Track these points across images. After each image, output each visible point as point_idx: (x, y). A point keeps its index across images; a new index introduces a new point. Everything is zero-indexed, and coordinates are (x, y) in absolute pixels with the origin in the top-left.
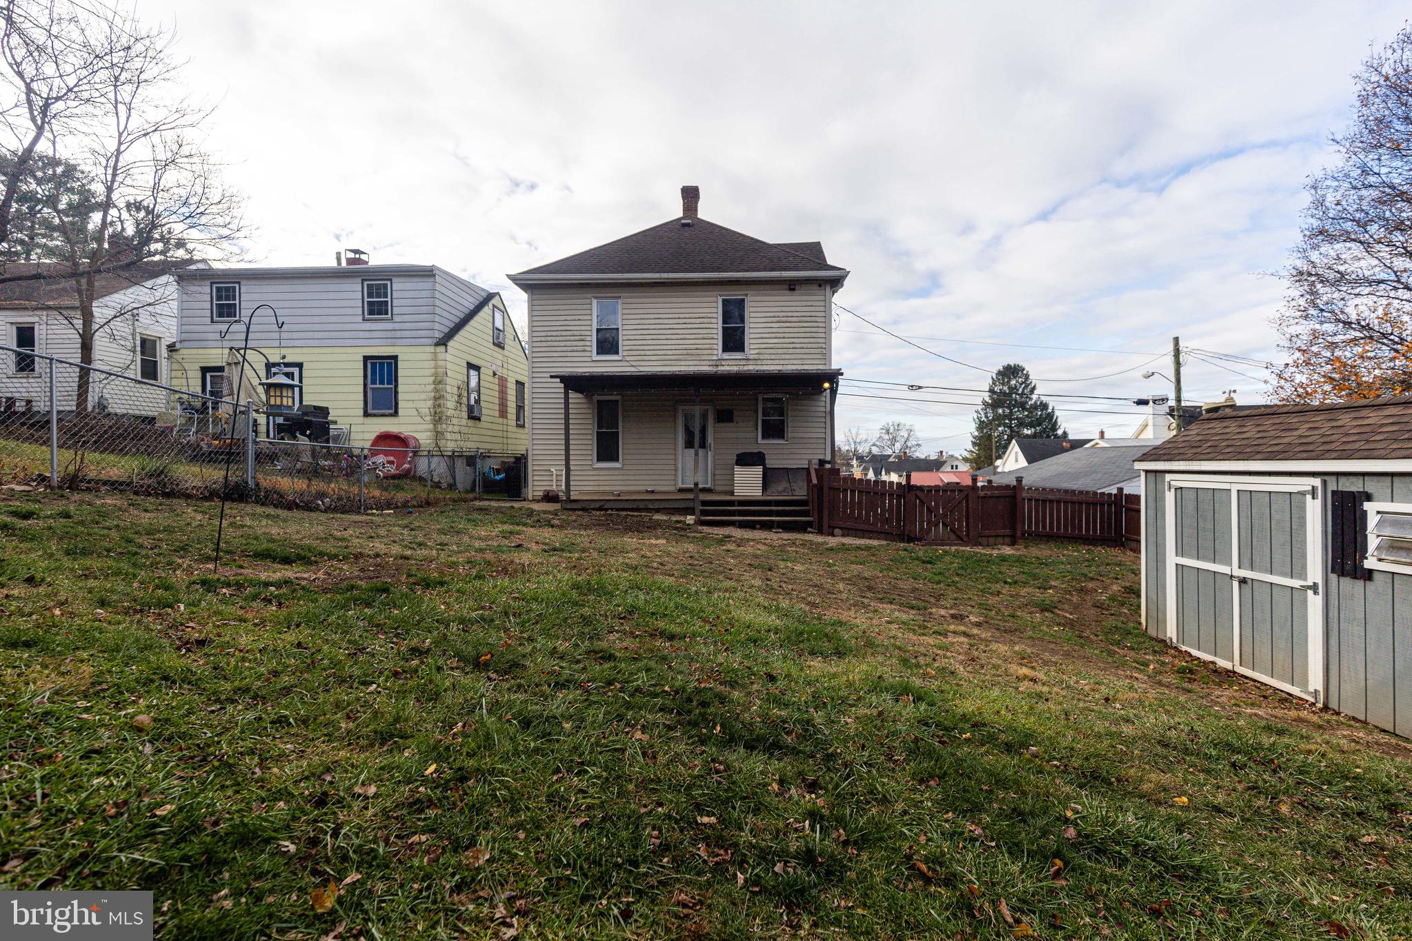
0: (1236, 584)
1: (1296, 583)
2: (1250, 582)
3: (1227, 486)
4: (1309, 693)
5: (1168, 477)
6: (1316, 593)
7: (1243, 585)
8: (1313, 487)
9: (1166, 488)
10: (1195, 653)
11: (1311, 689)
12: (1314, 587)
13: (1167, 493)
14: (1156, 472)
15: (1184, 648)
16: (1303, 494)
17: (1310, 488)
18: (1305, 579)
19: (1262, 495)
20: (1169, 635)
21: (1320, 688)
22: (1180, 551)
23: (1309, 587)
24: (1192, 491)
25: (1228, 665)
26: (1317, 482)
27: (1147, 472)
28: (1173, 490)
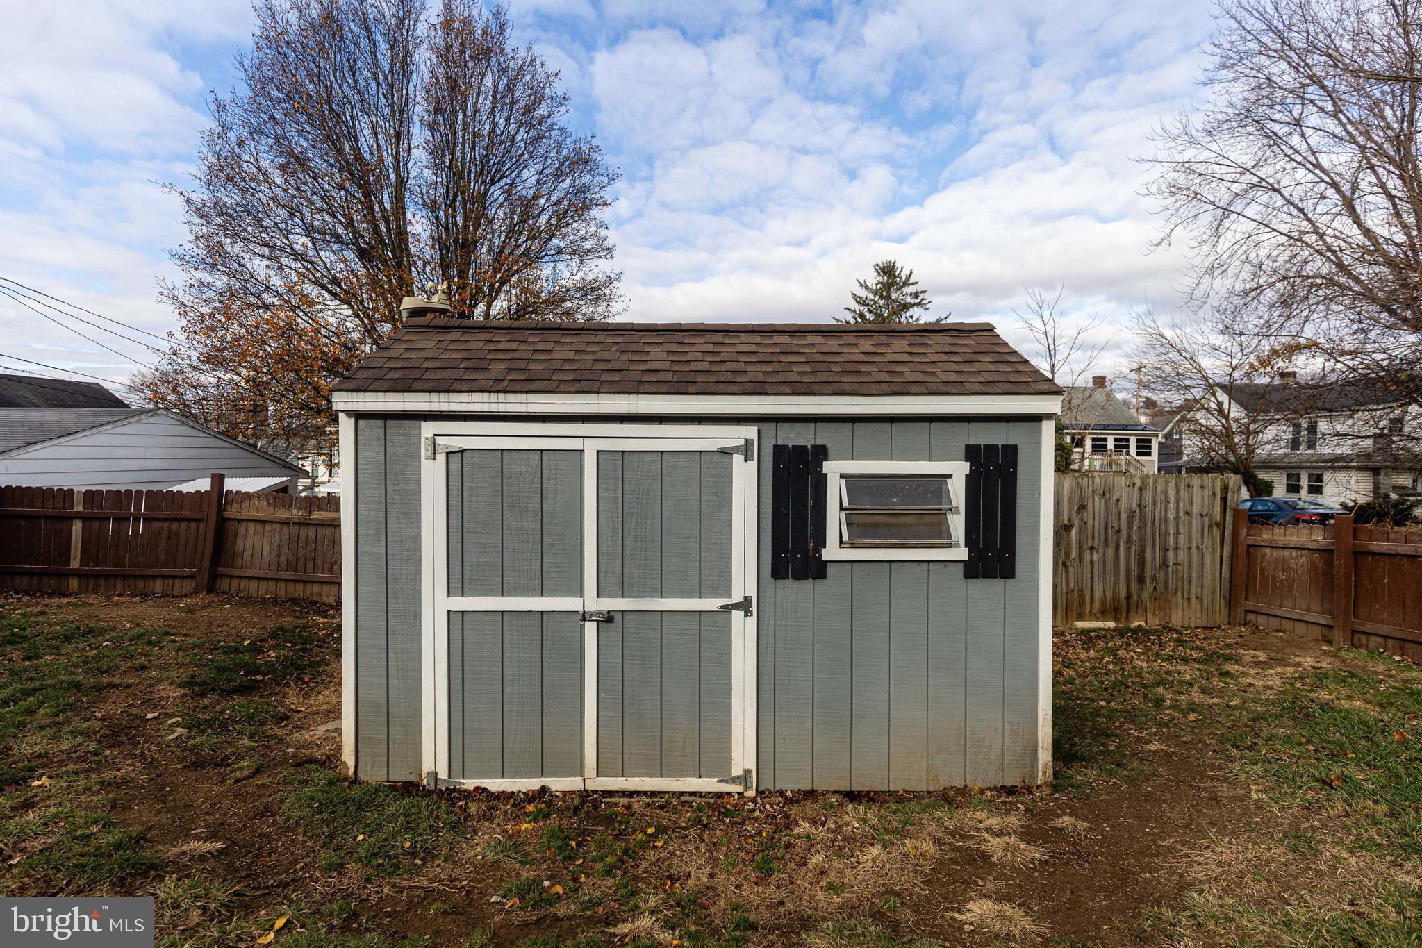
0: (590, 628)
1: (711, 604)
2: (618, 618)
3: (576, 445)
4: (735, 780)
5: (428, 429)
6: (748, 613)
7: (603, 626)
8: (747, 441)
9: (424, 452)
10: (495, 784)
11: (737, 771)
12: (745, 606)
13: (426, 464)
14: (385, 417)
15: (469, 784)
16: (727, 453)
17: (742, 442)
18: (730, 596)
19: (647, 458)
20: (427, 767)
21: (752, 765)
22: (458, 583)
23: (736, 606)
24: (493, 455)
25: (571, 783)
26: (751, 432)
27: (358, 416)
28: (441, 458)
